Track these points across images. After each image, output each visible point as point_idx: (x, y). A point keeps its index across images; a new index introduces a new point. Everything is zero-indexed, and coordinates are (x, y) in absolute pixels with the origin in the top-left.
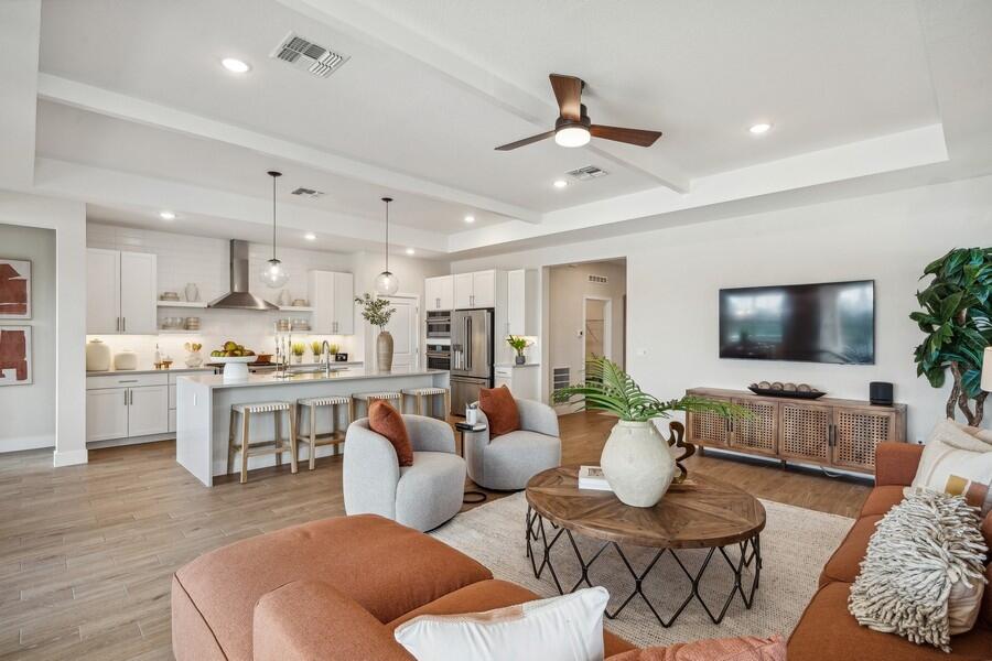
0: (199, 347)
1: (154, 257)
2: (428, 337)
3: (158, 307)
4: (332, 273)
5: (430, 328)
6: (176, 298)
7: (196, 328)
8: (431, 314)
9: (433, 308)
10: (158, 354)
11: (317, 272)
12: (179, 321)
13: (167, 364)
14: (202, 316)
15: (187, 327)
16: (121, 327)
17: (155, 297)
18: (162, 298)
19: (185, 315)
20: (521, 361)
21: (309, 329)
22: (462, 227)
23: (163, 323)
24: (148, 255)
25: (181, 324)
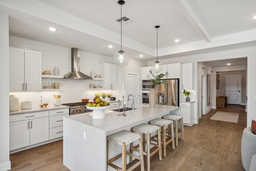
0: (60, 97)
1: (40, 53)
2: (142, 90)
3: (42, 78)
4: (110, 64)
5: (144, 87)
6: (50, 74)
7: (58, 88)
8: (144, 81)
9: (146, 79)
10: (42, 100)
11: (105, 63)
12: (51, 84)
13: (46, 105)
14: (61, 82)
15: (54, 88)
16: (25, 88)
17: (41, 73)
18: (43, 74)
19: (53, 82)
20: (188, 100)
21: (101, 87)
22: (173, 44)
23: (44, 86)
24: (38, 52)
25: (52, 86)
